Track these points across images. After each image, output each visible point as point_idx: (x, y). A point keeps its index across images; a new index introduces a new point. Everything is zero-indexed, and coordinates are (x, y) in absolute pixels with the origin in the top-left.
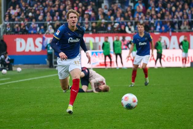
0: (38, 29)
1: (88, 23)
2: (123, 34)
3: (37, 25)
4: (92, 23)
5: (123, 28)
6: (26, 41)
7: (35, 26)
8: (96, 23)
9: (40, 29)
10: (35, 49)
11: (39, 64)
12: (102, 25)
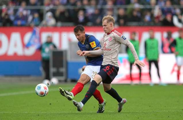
0: (30, 18)
1: (112, 10)
2: (170, 29)
3: (29, 12)
4: (118, 9)
5: (169, 18)
6: (9, 37)
7: (25, 13)
8: (126, 9)
9: (33, 18)
10: (23, 51)
11: (28, 75)
12: (135, 13)
